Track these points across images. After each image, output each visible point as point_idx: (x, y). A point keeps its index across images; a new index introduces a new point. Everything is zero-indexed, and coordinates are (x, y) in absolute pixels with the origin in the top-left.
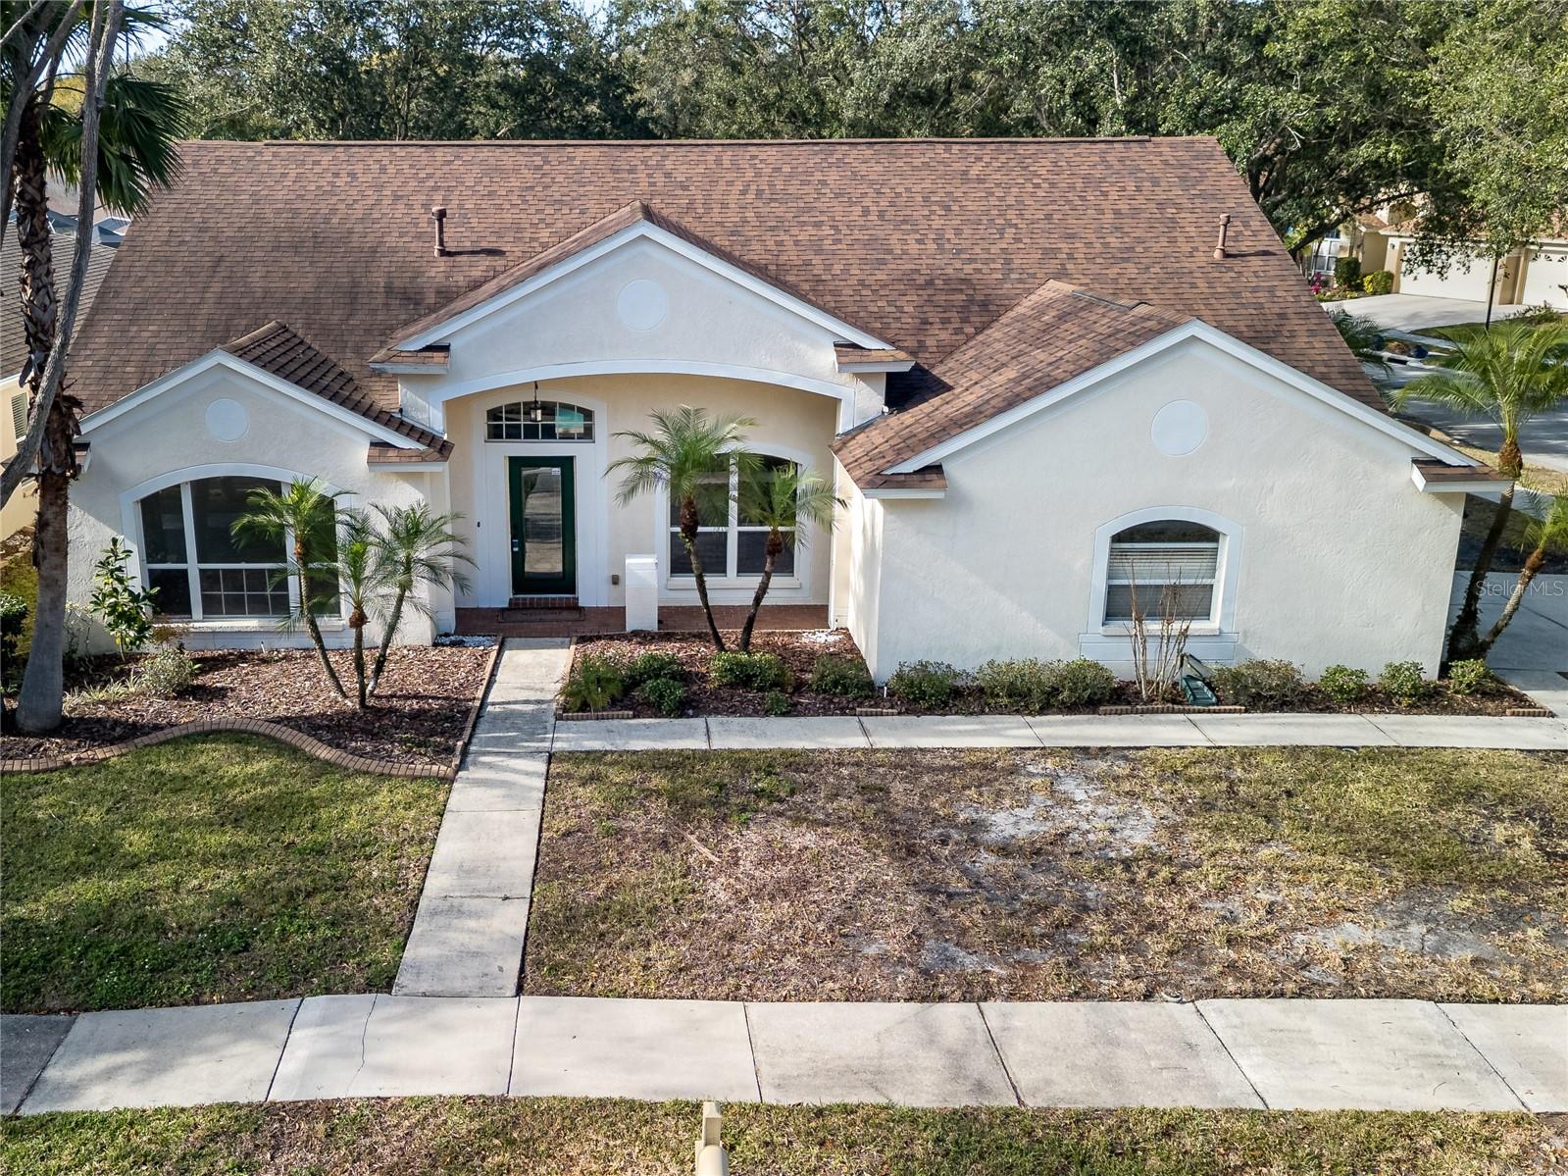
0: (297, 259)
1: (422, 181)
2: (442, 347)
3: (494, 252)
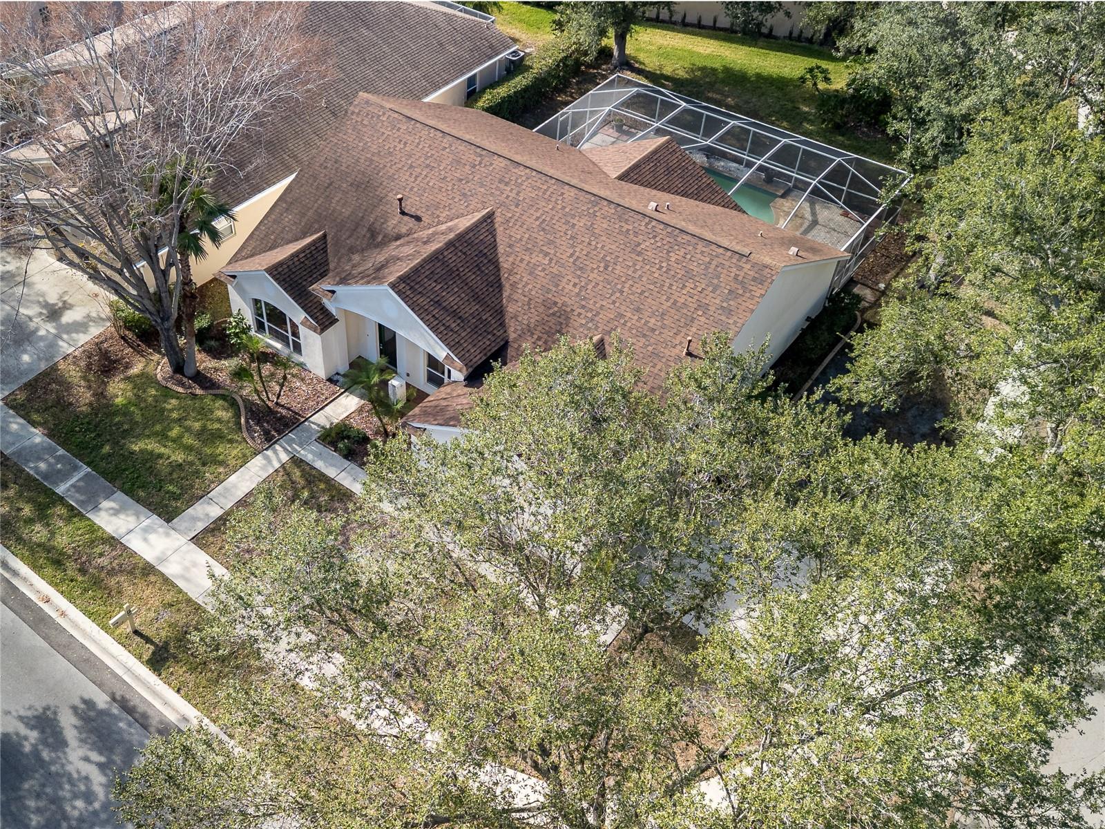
0: (355, 194)
1: (427, 158)
2: (333, 292)
3: (418, 219)
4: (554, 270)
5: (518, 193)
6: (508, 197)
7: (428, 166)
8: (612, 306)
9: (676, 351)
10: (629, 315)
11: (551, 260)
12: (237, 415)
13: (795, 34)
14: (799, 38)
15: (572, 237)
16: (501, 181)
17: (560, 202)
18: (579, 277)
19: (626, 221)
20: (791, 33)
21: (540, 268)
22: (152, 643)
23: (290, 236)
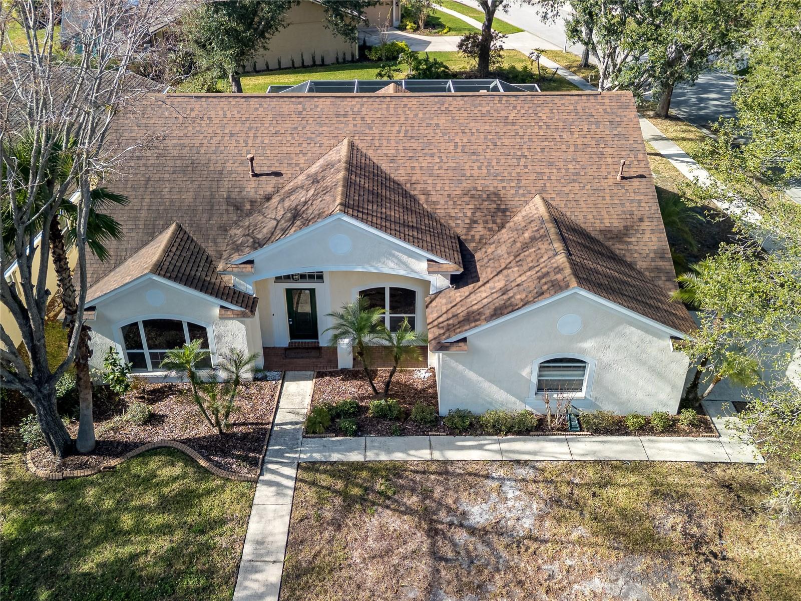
0: (185, 179)
1: (244, 123)
2: (251, 262)
3: (278, 174)
4: (451, 164)
5: (363, 119)
6: (355, 125)
8: (527, 171)
9: (611, 180)
10: (546, 171)
11: (440, 157)
15: (444, 134)
16: (337, 116)
17: (408, 112)
18: (478, 160)
21: (436, 168)
23: (133, 244)
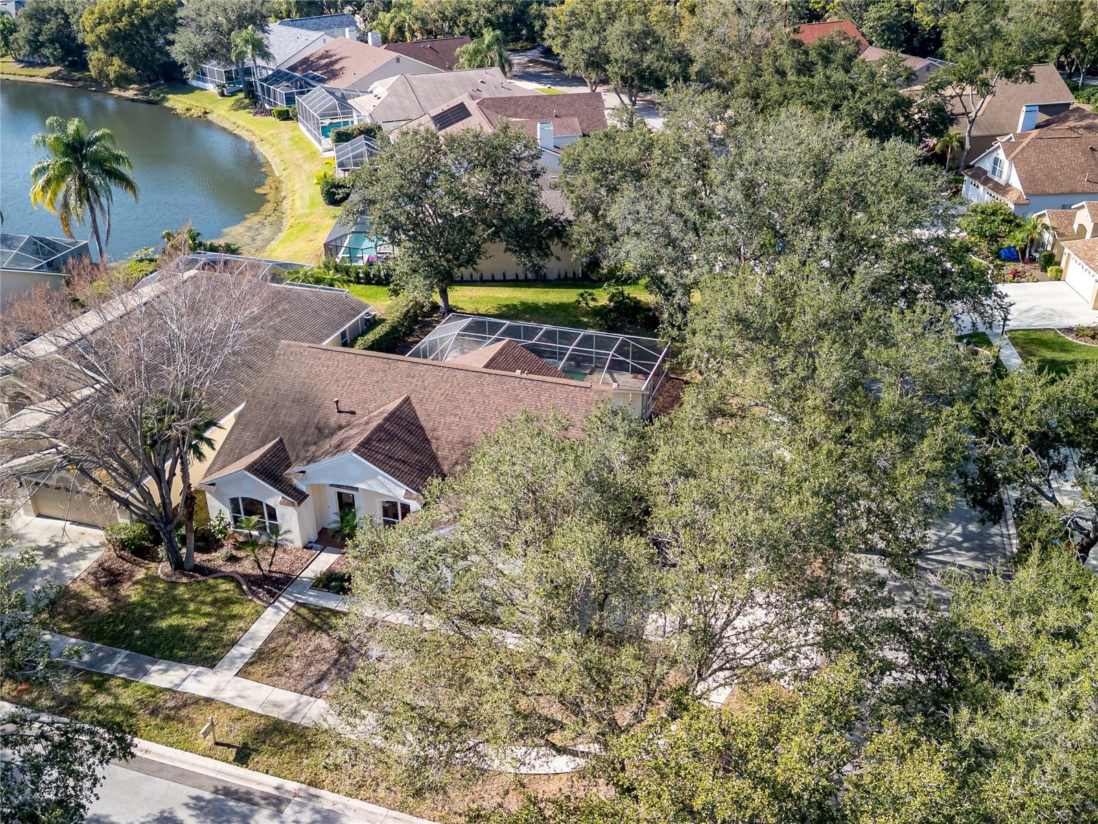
0: (297, 407)
2: (303, 472)
4: (465, 424)
5: (423, 382)
6: (416, 385)
7: (349, 378)
11: (460, 418)
12: (239, 586)
13: (562, 276)
14: (566, 278)
15: (471, 401)
16: (408, 376)
17: (455, 381)
19: (505, 383)
20: (559, 276)
21: (454, 425)
22: (233, 747)
23: (252, 447)
